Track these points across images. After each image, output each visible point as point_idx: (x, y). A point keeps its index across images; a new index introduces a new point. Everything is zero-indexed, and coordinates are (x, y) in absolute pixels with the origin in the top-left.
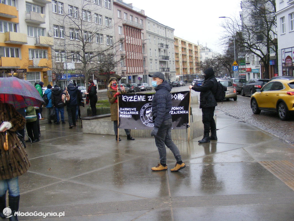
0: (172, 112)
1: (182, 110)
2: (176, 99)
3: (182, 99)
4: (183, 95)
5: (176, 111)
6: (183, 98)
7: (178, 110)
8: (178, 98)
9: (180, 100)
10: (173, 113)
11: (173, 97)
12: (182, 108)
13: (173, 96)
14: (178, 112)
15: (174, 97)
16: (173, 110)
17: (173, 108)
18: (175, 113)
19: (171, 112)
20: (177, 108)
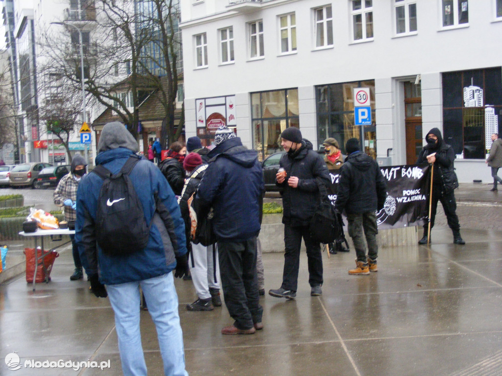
0: (406, 198)
1: (417, 194)
2: (409, 176)
3: (419, 177)
4: (421, 170)
5: (410, 196)
6: (422, 174)
7: (413, 195)
8: (413, 176)
9: (417, 178)
10: (407, 200)
11: (405, 173)
12: (418, 191)
13: (406, 171)
14: (413, 199)
15: (407, 173)
16: (406, 196)
17: (405, 192)
18: (409, 200)
19: (404, 198)
20: (412, 192)
